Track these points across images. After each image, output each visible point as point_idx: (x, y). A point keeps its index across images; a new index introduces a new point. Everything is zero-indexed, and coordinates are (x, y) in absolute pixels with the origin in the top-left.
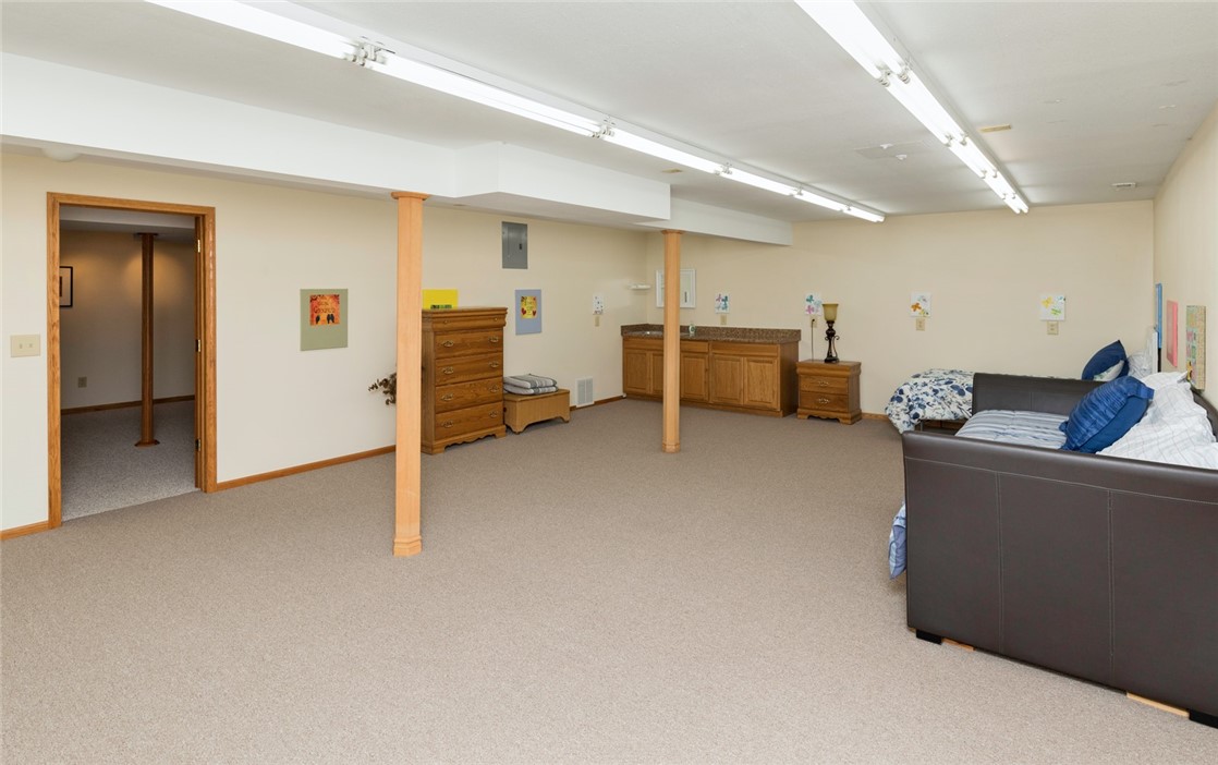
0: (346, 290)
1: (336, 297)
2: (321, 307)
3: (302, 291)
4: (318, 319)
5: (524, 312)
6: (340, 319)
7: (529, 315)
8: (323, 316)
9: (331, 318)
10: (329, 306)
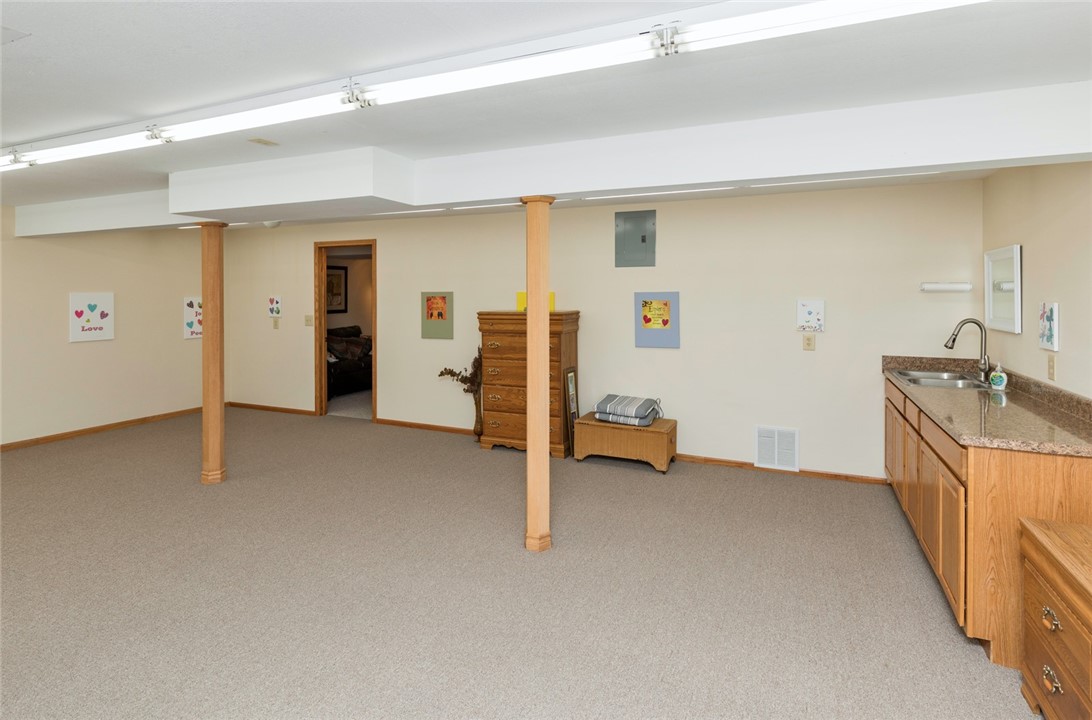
0: (452, 293)
1: (444, 298)
2: (435, 306)
3: (422, 293)
4: (432, 315)
5: (647, 320)
6: (447, 315)
7: (656, 324)
8: (435, 313)
9: (440, 315)
10: (439, 306)
